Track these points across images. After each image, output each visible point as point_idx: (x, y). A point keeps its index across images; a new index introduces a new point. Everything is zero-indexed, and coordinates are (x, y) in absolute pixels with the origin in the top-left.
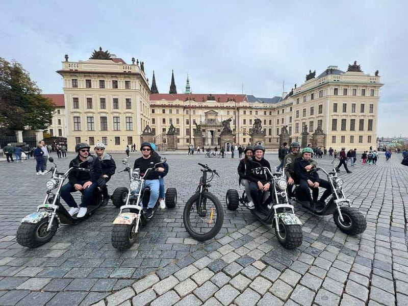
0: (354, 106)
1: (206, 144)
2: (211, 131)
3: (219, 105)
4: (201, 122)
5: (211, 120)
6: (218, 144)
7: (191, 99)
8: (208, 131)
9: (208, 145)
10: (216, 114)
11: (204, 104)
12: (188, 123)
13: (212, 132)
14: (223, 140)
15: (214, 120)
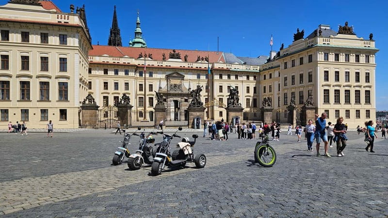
0: (347, 74)
1: (168, 119)
2: (174, 101)
3: (186, 65)
4: (160, 88)
5: (175, 86)
6: (184, 119)
7: (146, 56)
8: (171, 101)
9: (170, 120)
10: (182, 78)
11: (165, 64)
12: (141, 89)
13: (176, 102)
14: (192, 115)
15: (180, 86)
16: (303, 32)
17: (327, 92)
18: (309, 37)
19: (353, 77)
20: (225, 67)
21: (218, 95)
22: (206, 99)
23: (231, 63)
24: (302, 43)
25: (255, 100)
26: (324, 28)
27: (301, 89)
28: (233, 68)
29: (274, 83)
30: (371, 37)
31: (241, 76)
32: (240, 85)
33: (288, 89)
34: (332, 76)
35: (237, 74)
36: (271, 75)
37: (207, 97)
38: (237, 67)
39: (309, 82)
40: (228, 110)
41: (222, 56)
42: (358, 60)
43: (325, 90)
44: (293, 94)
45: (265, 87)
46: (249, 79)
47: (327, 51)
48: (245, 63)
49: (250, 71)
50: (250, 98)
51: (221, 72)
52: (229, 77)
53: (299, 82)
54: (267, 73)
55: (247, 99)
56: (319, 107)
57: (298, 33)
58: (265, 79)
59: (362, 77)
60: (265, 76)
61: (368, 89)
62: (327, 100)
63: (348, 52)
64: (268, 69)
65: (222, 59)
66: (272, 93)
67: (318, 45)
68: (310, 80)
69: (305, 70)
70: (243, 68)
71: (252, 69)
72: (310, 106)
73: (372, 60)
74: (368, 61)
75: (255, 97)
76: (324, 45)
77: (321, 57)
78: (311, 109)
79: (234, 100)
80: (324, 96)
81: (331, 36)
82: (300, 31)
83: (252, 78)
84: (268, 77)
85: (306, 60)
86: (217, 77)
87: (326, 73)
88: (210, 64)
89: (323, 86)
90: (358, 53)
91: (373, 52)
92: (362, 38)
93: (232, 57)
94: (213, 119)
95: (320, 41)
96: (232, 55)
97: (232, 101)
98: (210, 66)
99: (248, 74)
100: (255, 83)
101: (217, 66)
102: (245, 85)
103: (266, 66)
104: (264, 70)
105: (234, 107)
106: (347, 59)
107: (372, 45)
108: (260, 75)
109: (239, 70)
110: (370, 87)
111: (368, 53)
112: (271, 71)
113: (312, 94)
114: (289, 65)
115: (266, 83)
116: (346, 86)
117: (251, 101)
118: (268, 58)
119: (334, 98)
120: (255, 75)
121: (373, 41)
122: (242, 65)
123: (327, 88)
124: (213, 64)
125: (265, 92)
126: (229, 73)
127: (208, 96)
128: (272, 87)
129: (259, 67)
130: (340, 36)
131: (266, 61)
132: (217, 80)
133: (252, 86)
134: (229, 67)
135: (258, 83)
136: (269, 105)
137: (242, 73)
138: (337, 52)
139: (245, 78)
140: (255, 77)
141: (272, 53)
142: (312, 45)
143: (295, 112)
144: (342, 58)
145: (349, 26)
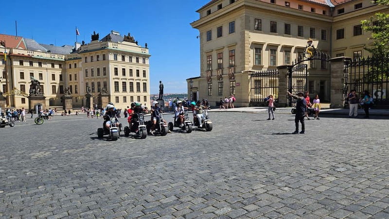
16: (98, 35)
17: (117, 83)
18: (103, 40)
19: (135, 73)
20: (26, 53)
21: (19, 81)
22: (4, 85)
23: (34, 50)
24: (97, 44)
25: (61, 87)
26: (116, 33)
27: (99, 80)
28: (36, 55)
29: (79, 72)
30: (146, 45)
31: (45, 64)
32: (44, 72)
33: (89, 79)
34: (120, 72)
35: (41, 62)
36: (75, 64)
37: (5, 84)
38: (40, 54)
39: (104, 75)
40: (30, 98)
41: (22, 41)
42: (138, 61)
43: (115, 82)
44: (93, 83)
45: (70, 76)
46: (54, 67)
47: (116, 53)
48: (49, 52)
49: (54, 59)
50: (56, 85)
51: (22, 59)
52: (31, 64)
53: (97, 75)
54: (72, 63)
55: (53, 86)
56: (111, 95)
57: (95, 35)
58: (70, 68)
59: (141, 74)
60: (70, 65)
61: (145, 82)
62: (117, 90)
63: (131, 55)
64: (73, 59)
65: (22, 45)
66: (78, 81)
67: (109, 48)
68: (105, 74)
69: (100, 65)
70: (47, 56)
71: (56, 57)
72: (105, 94)
73: (147, 62)
74: (144, 62)
75: (61, 84)
76: (114, 49)
77: (111, 57)
78: (105, 96)
79: (36, 90)
80: (115, 86)
81: (119, 42)
82: (96, 34)
83: (57, 66)
84: (73, 66)
85: (101, 58)
86: (16, 63)
87: (116, 69)
88: (8, 48)
89: (114, 79)
90: (138, 56)
91: (148, 56)
92: (140, 46)
93: (33, 43)
94: (13, 106)
95: (110, 45)
96: (34, 41)
97: (34, 90)
98: (8, 51)
99: (53, 63)
100: (61, 71)
101: (15, 52)
102: (50, 73)
103: (71, 56)
104: (69, 59)
105: (36, 95)
106: (131, 60)
107: (147, 52)
108: (66, 63)
109: (42, 58)
110: (146, 80)
111: (145, 57)
112: (76, 61)
113: (106, 85)
114: (89, 59)
115: (72, 72)
116: (131, 79)
117: (57, 88)
118: (73, 48)
119: (122, 88)
120: (60, 64)
121: (147, 49)
122: (46, 53)
123: (116, 80)
124: (11, 49)
125: (71, 80)
126: (31, 60)
127: (6, 82)
128: (77, 75)
129: (64, 57)
130: (124, 42)
131: (72, 51)
132: (17, 66)
133: (58, 74)
134: (31, 54)
135: (64, 71)
136: (69, 94)
137: (46, 61)
138: (124, 54)
139: (50, 66)
140: (60, 66)
141: (77, 44)
142: (105, 47)
143: (91, 99)
144: (127, 59)
145: (131, 36)
